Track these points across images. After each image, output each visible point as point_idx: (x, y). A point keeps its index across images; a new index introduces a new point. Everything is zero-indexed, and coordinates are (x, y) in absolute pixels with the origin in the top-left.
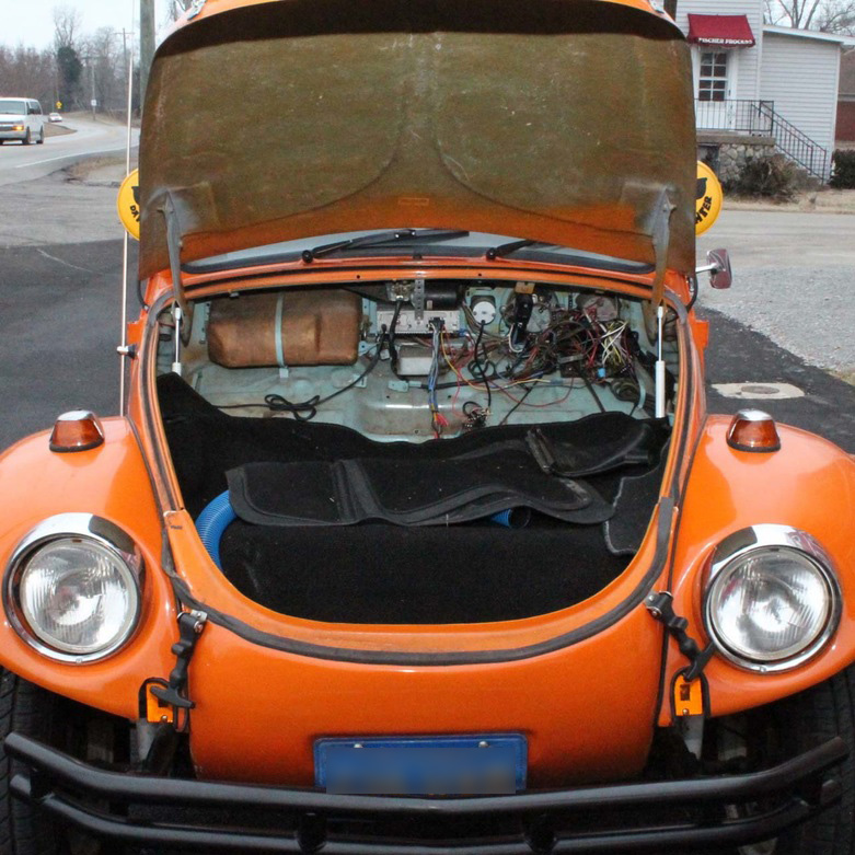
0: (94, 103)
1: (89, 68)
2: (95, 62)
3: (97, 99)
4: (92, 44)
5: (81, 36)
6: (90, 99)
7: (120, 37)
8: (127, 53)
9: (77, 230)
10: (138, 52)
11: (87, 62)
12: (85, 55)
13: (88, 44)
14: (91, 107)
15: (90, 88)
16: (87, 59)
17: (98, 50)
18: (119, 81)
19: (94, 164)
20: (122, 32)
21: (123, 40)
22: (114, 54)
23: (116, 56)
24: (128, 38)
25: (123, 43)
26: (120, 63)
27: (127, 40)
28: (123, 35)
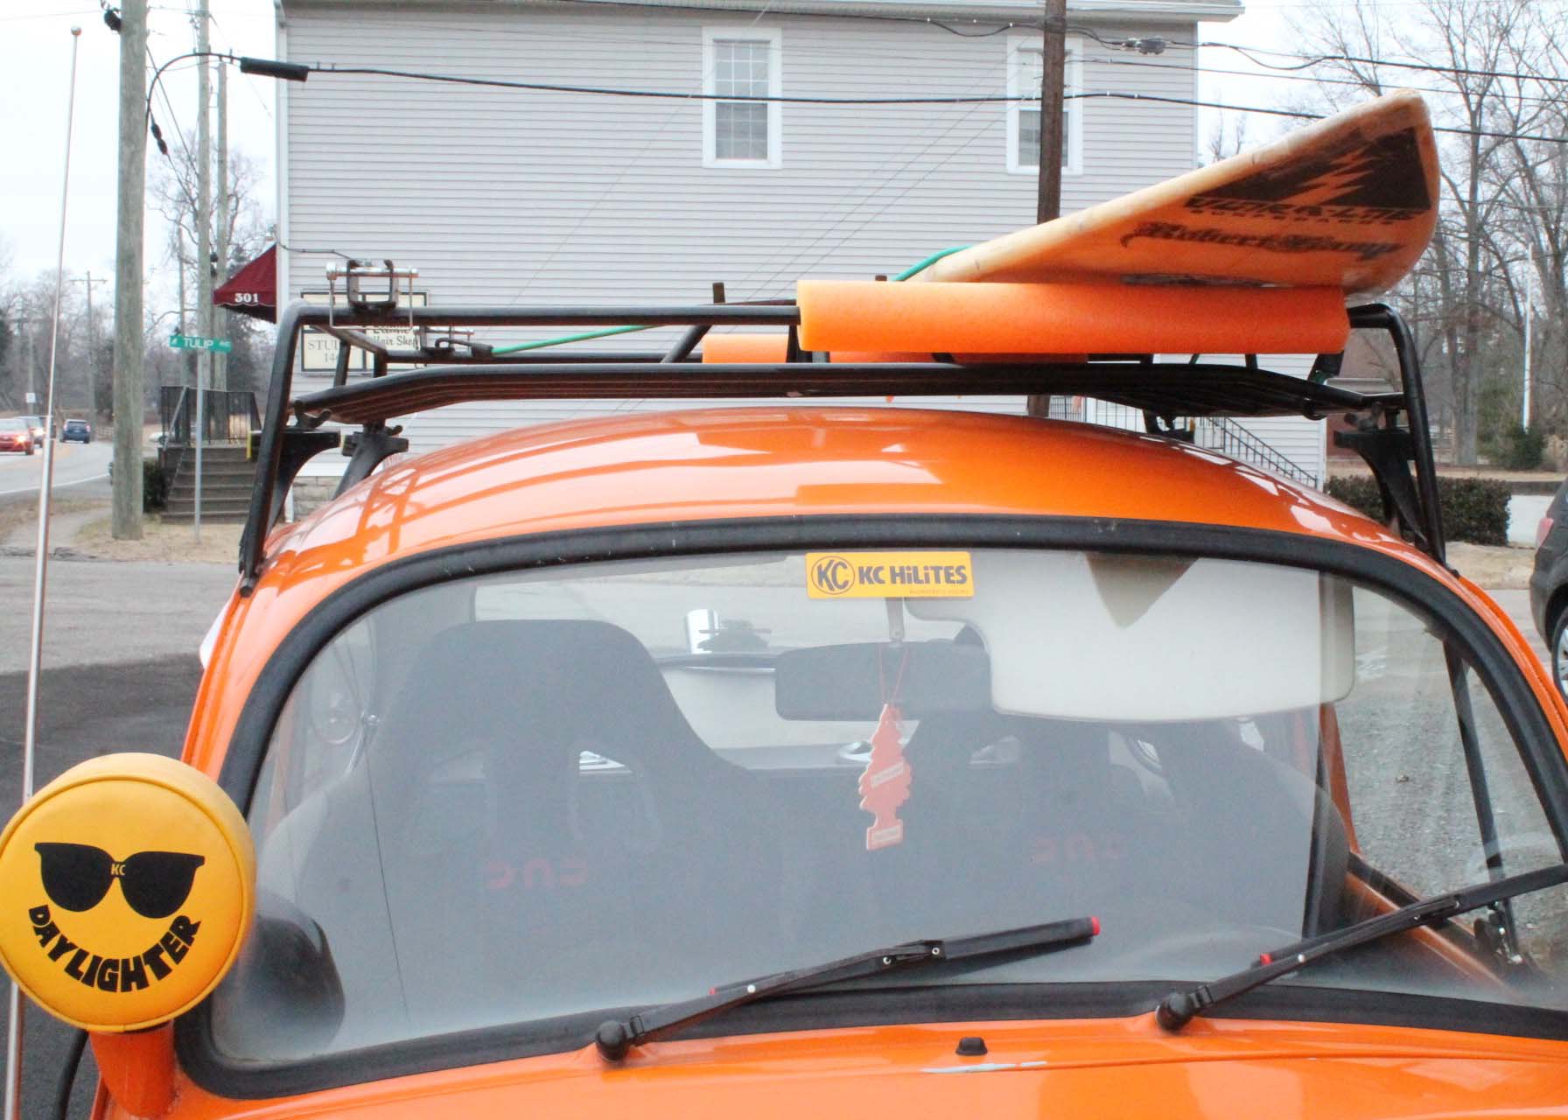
0: (31, 398)
1: (24, 337)
2: (36, 329)
3: (36, 392)
4: (30, 296)
5: (11, 282)
6: (23, 391)
7: (83, 287)
8: (93, 315)
10: (112, 312)
11: (20, 328)
12: (18, 316)
13: (22, 296)
14: (26, 405)
15: (24, 372)
16: (21, 321)
17: (40, 307)
18: (76, 360)
20: (86, 277)
21: (86, 291)
22: (71, 315)
23: (74, 318)
24: (96, 287)
25: (86, 297)
26: (81, 330)
27: (93, 292)
28: (86, 283)
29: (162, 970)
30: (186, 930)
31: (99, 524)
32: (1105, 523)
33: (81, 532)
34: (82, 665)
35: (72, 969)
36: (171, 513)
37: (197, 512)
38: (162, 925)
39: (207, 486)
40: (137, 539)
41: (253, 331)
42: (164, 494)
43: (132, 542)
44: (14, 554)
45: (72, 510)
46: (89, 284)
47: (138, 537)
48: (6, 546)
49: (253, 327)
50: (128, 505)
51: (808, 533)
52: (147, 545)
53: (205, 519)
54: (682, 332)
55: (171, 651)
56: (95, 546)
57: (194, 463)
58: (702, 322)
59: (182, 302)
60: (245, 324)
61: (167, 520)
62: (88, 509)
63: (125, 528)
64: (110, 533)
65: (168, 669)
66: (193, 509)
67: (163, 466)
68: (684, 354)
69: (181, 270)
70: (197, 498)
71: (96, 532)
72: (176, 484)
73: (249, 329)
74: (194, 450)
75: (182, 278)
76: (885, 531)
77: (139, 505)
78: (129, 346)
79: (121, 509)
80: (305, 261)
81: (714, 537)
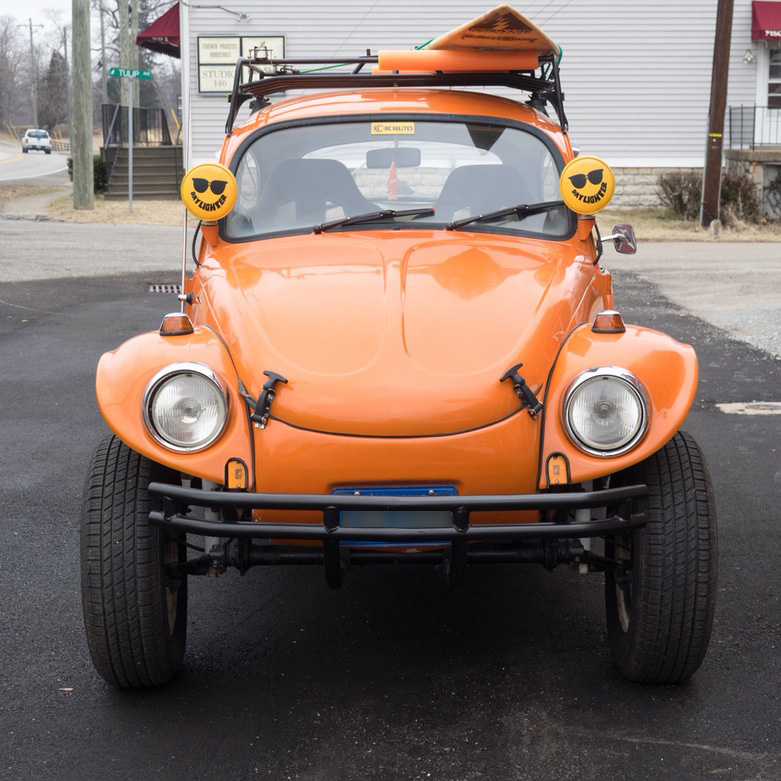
7: (25, 31)
8: (34, 52)
9: (10, 268)
18: (21, 88)
19: (10, 193)
20: (28, 23)
21: (29, 34)
22: (16, 53)
23: (18, 55)
24: (36, 31)
25: (29, 38)
26: (25, 64)
27: (34, 35)
28: (29, 28)
29: (219, 207)
30: (224, 198)
31: (63, 200)
32: (451, 115)
33: (52, 205)
34: (73, 277)
35: (200, 206)
36: (111, 193)
37: (131, 193)
38: (219, 196)
39: (137, 174)
40: (90, 209)
41: (155, 64)
42: (105, 181)
43: (87, 211)
44: (9, 219)
45: (42, 193)
46: (31, 29)
47: (91, 208)
48: (4, 214)
49: (155, 61)
50: (84, 185)
51: (372, 118)
52: (98, 213)
53: (136, 197)
54: (356, 65)
55: (127, 270)
56: (62, 213)
57: (128, 159)
58: (362, 62)
59: (103, 42)
60: (148, 58)
61: (109, 198)
62: (51, 192)
63: (81, 202)
64: (72, 206)
65: (125, 280)
66: (127, 190)
67: (104, 160)
68: (357, 71)
69: (102, 16)
70: (130, 183)
71: (61, 205)
72: (113, 173)
73: (151, 62)
74: (127, 149)
75: (102, 23)
76: (392, 117)
77: (91, 186)
78: (82, 75)
79: (79, 189)
80: (201, 13)
81: (348, 119)
